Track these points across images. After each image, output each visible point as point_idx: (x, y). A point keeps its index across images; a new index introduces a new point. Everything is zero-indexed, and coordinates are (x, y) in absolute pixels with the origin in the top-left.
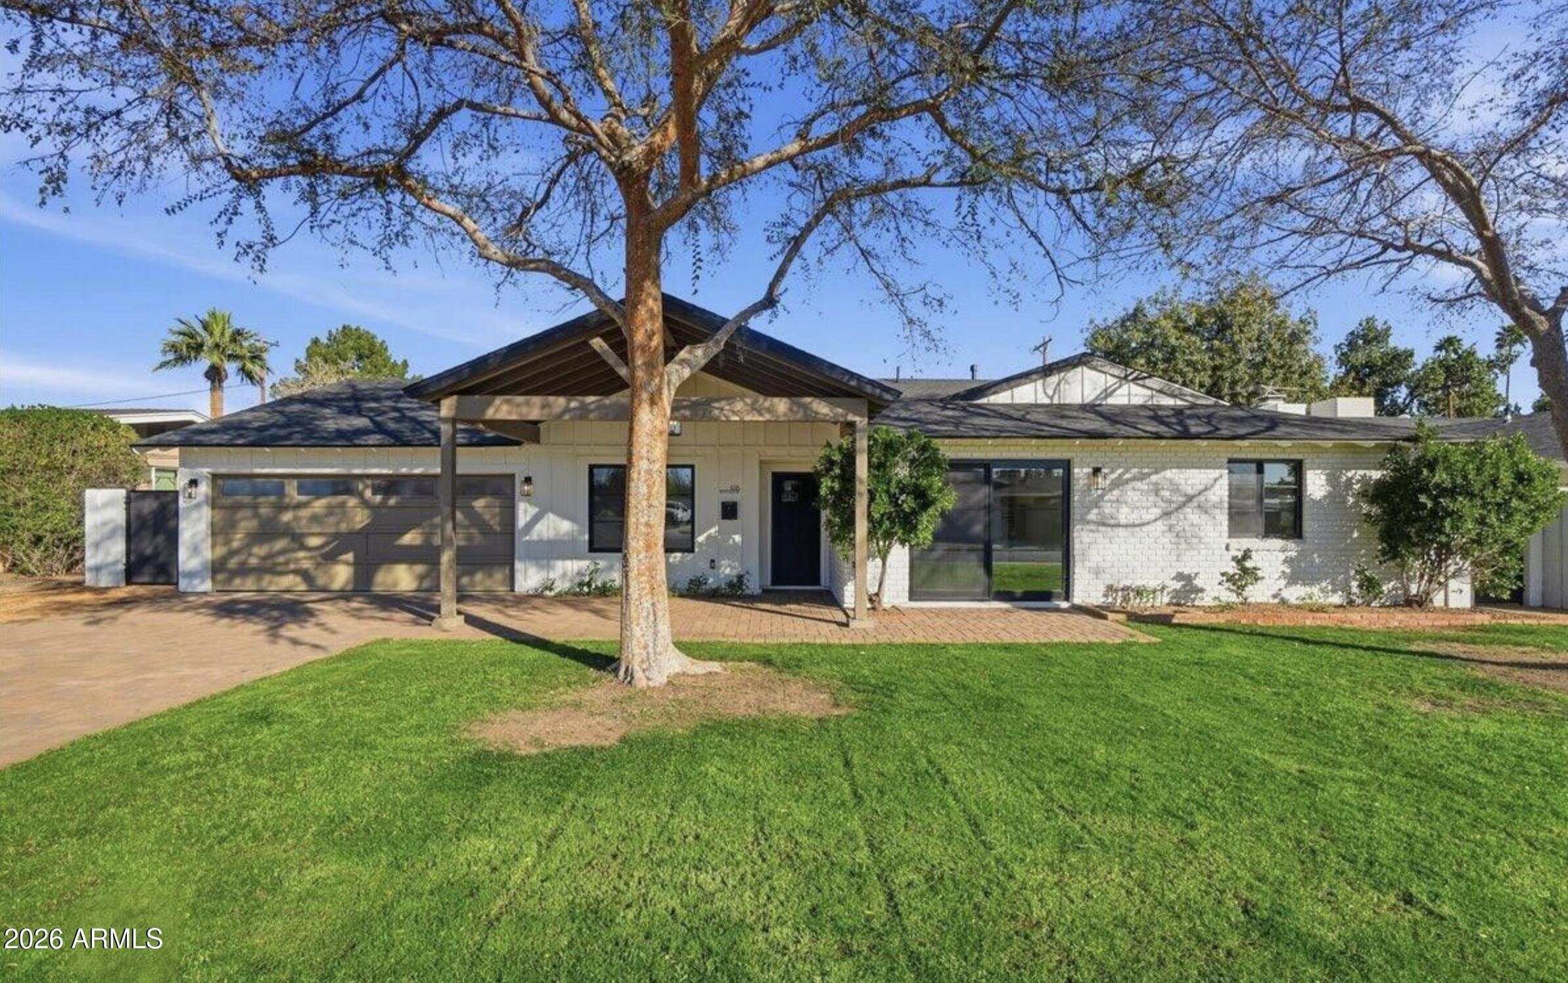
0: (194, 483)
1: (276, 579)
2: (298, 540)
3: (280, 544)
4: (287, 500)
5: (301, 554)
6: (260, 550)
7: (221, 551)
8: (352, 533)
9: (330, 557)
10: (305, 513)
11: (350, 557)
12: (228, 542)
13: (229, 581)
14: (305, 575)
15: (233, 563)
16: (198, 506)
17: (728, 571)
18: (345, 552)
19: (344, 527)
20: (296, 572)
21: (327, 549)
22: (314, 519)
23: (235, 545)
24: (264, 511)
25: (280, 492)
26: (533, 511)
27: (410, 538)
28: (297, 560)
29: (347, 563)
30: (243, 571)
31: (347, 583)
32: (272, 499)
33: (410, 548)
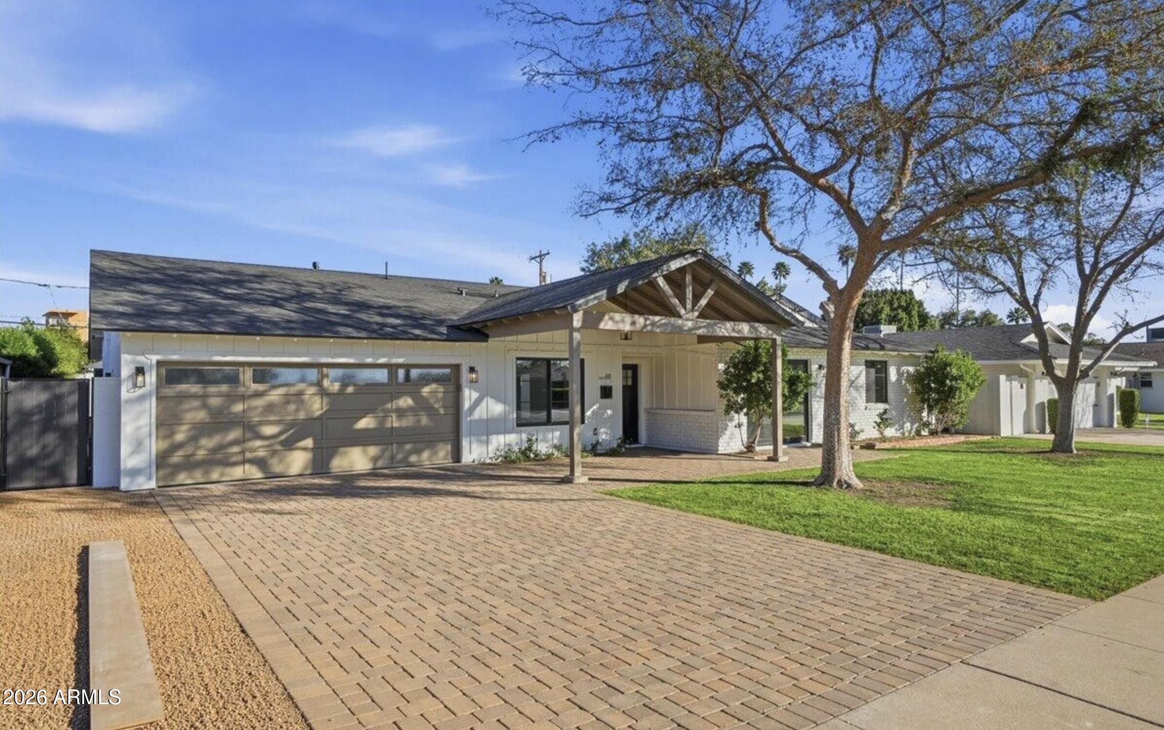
0: (140, 371)
1: (228, 470)
2: (251, 430)
3: (233, 435)
4: (241, 389)
5: (258, 443)
6: (208, 442)
7: (164, 445)
8: (311, 420)
9: (289, 445)
10: (259, 402)
11: (309, 442)
12: (172, 434)
13: (173, 475)
14: (261, 463)
15: (176, 458)
16: (141, 399)
17: (604, 437)
18: (304, 438)
19: (302, 415)
20: (251, 461)
21: (283, 437)
22: (270, 408)
23: (180, 437)
24: (214, 402)
25: (233, 379)
26: (475, 395)
27: (365, 423)
28: (253, 450)
29: (305, 449)
30: (189, 465)
31: (306, 468)
32: (224, 388)
33: (366, 430)
